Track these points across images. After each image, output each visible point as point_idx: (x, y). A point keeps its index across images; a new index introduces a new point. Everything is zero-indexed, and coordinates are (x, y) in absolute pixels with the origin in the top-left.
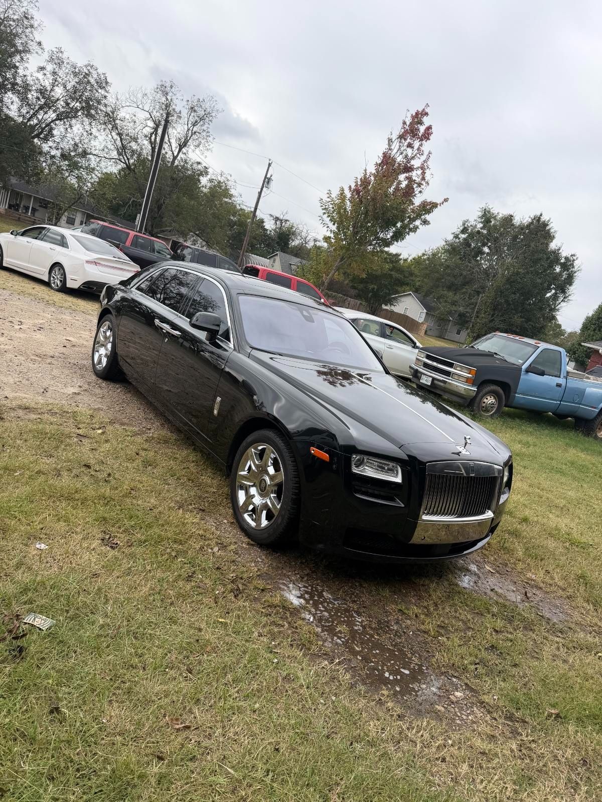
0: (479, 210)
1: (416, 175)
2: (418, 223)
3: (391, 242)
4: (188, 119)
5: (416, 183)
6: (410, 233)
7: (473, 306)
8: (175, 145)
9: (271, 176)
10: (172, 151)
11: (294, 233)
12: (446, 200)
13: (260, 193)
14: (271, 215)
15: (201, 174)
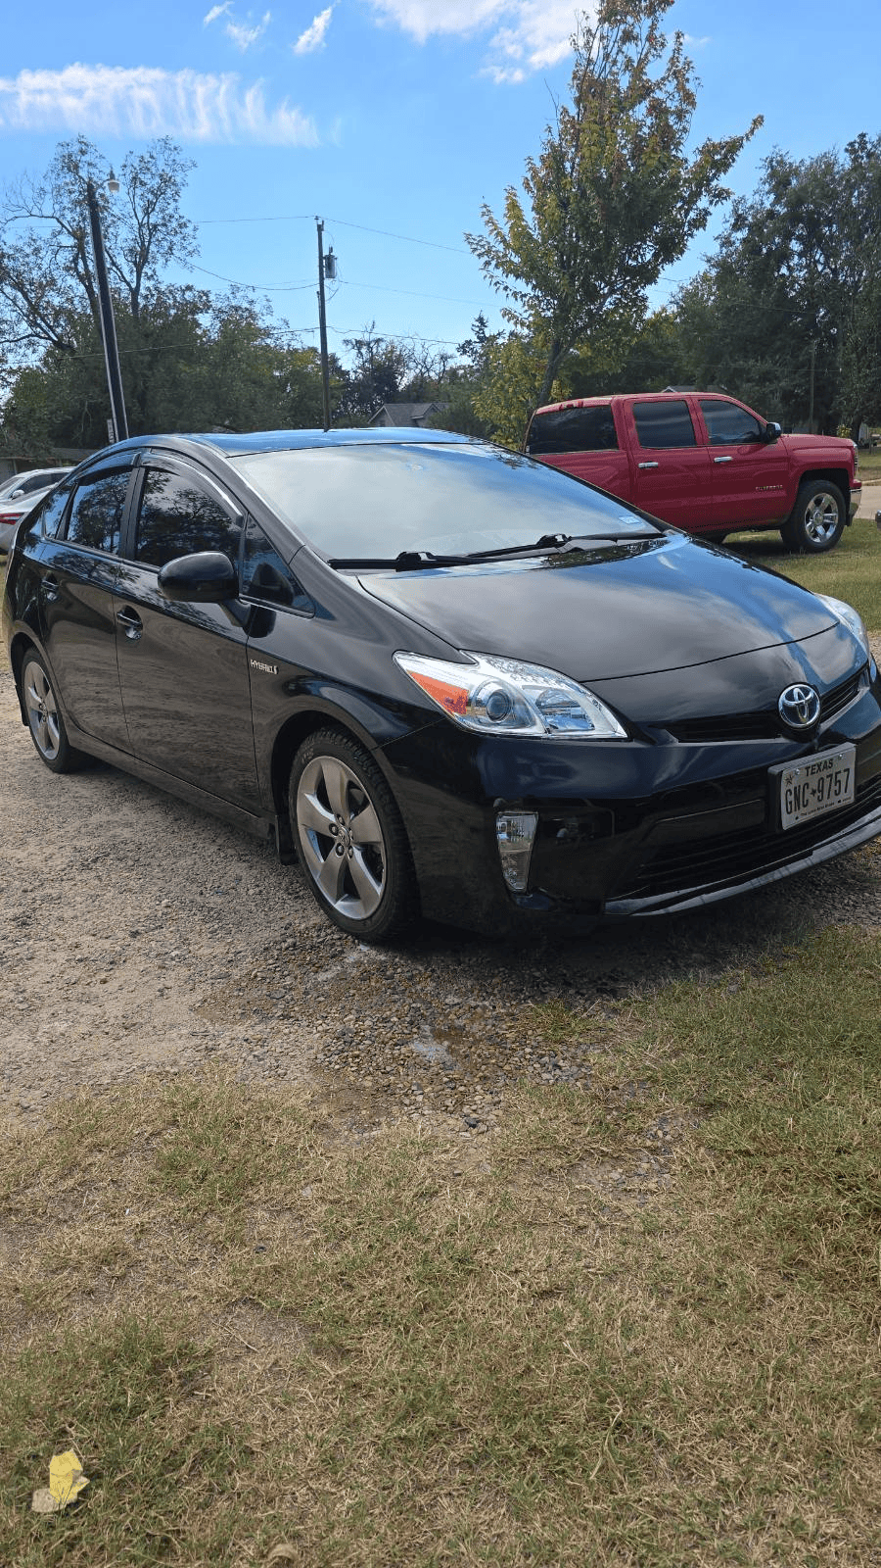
0: (761, 164)
1: (664, 94)
2: (703, 202)
3: (655, 268)
4: (133, 203)
5: (673, 113)
6: (695, 232)
7: (806, 369)
8: (126, 268)
9: (331, 250)
10: (126, 281)
11: (400, 360)
12: (758, 122)
13: (321, 294)
14: (346, 342)
15: (195, 310)
